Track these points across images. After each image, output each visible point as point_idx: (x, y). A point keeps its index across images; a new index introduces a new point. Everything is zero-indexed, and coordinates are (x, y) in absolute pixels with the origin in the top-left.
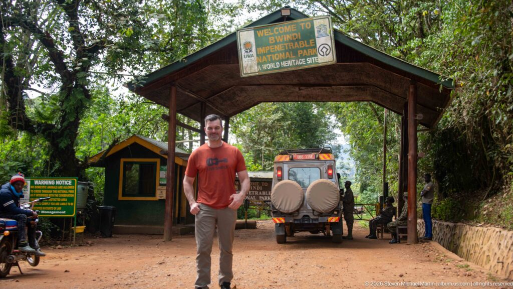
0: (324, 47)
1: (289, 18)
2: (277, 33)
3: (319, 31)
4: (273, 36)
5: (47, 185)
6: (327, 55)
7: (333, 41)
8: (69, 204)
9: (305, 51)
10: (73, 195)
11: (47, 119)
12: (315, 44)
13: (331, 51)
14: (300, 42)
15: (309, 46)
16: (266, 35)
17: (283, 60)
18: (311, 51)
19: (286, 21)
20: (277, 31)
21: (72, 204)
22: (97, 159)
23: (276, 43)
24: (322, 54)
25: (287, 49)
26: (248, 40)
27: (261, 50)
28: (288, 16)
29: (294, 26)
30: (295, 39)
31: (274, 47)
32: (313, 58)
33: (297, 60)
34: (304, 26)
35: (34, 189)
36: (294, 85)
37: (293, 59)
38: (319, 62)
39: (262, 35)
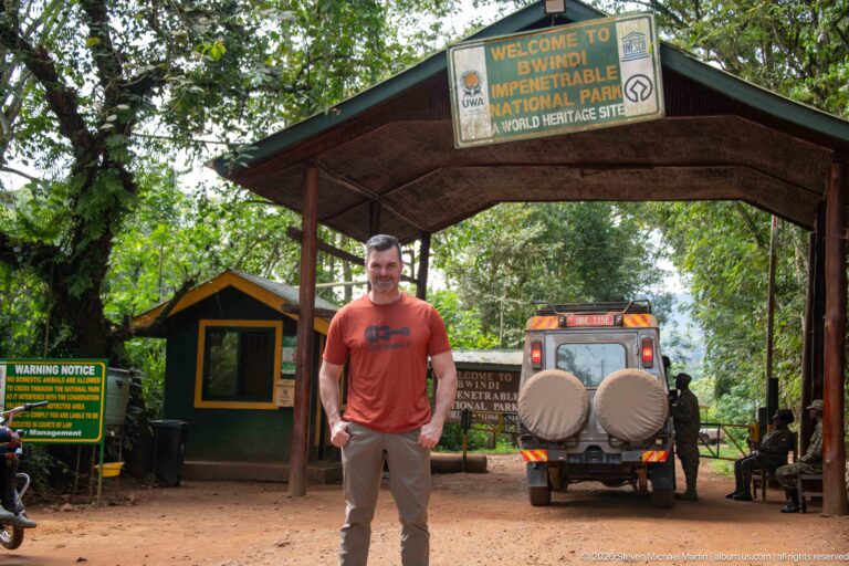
0: (638, 82)
1: (561, 20)
2: (536, 51)
3: (628, 47)
4: (525, 58)
5: (43, 376)
6: (643, 100)
7: (658, 68)
8: (89, 415)
9: (595, 91)
10: (96, 398)
11: (44, 234)
12: (619, 74)
13: (654, 91)
14: (585, 71)
15: (604, 79)
16: (510, 56)
17: (547, 111)
18: (607, 92)
19: (555, 24)
20: (534, 47)
21: (95, 416)
22: (150, 320)
23: (532, 75)
24: (633, 97)
25: (556, 86)
26: (471, 69)
27: (501, 90)
28: (559, 13)
29: (572, 38)
30: (574, 65)
31: (528, 83)
32: (613, 107)
33: (578, 113)
34: (595, 35)
35: (14, 384)
36: (571, 165)
37: (570, 108)
38: (627, 115)
39: (502, 57)
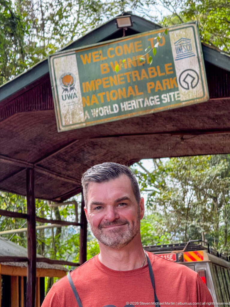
0: (188, 74)
1: (130, 32)
2: (113, 56)
3: (180, 50)
4: (106, 61)
6: (193, 88)
7: (202, 64)
9: (158, 83)
12: (174, 70)
13: (200, 81)
14: (149, 69)
15: (164, 74)
16: (94, 61)
17: (124, 100)
18: (167, 83)
19: (126, 35)
20: (112, 53)
23: (111, 73)
25: (129, 81)
26: (67, 72)
28: (128, 27)
29: (138, 44)
30: (141, 64)
31: (108, 80)
32: (172, 94)
33: (146, 99)
37: (140, 97)
38: (182, 100)
39: (89, 62)
